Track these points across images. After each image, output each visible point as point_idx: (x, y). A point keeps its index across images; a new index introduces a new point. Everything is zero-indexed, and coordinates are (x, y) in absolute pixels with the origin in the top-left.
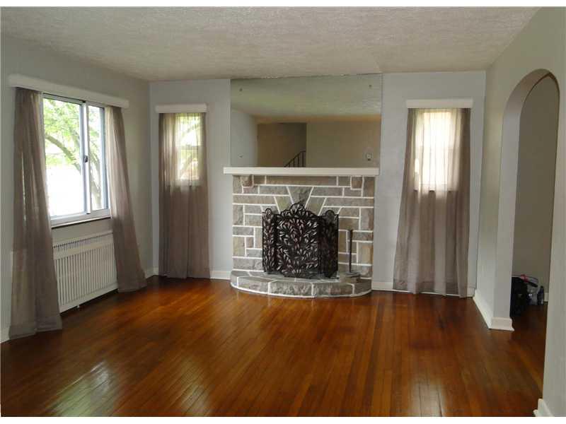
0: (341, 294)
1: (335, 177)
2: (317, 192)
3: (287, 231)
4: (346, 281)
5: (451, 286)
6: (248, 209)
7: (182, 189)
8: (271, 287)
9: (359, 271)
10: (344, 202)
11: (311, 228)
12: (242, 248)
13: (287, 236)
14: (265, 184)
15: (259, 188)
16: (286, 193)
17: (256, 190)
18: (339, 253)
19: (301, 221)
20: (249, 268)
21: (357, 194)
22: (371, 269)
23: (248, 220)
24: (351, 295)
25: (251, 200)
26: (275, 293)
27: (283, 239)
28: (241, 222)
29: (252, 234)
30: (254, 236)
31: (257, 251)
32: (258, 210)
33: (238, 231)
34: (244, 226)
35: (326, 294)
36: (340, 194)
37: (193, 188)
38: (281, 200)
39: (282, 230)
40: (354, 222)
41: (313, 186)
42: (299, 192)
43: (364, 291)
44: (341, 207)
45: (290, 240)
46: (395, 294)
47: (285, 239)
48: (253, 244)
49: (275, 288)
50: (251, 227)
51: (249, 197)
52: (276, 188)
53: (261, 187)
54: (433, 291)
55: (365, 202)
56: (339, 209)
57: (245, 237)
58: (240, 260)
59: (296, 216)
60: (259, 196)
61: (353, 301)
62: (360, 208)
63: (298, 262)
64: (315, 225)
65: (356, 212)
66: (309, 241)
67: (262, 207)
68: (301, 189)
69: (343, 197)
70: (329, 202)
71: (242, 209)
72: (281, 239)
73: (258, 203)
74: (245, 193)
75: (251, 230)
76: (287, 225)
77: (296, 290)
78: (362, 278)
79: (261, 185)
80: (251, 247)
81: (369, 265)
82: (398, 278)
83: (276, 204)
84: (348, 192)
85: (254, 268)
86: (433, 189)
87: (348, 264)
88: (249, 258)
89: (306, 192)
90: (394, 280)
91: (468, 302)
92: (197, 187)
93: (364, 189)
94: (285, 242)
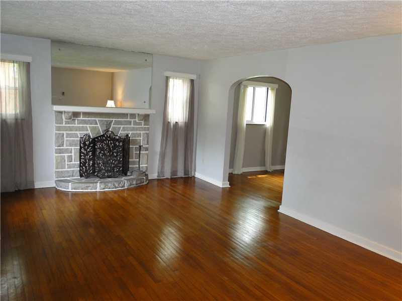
0: (140, 183)
1: (127, 114)
2: (116, 123)
3: (102, 149)
4: (139, 176)
5: (186, 171)
6: (68, 135)
7: (9, 121)
8: (100, 186)
9: (144, 170)
10: (133, 129)
11: (119, 146)
12: (64, 163)
13: (102, 152)
14: (81, 118)
15: (76, 121)
16: (97, 124)
17: (75, 122)
18: (130, 160)
19: (112, 142)
20: (69, 177)
21: (140, 124)
22: (147, 167)
23: (68, 143)
24: (143, 184)
25: (71, 129)
26: (103, 189)
27: (99, 155)
28: (63, 145)
29: (71, 152)
30: (73, 154)
31: (75, 164)
32: (76, 136)
33: (60, 151)
34: (65, 147)
35: (133, 185)
36: (131, 125)
37: (19, 121)
38: (93, 129)
39: (99, 149)
40: (139, 141)
41: (114, 120)
42: (106, 123)
44: (131, 132)
45: (104, 154)
46: (158, 180)
47: (101, 154)
48: (72, 159)
49: (103, 186)
50: (70, 148)
51: (69, 127)
52: (89, 120)
53: (78, 120)
54: (176, 176)
55: (145, 129)
56: (130, 133)
57: (66, 155)
58: (62, 172)
59: (109, 139)
60: (76, 127)
62: (142, 132)
63: (109, 168)
64: (121, 144)
65: (139, 135)
66: (117, 154)
67: (80, 134)
68: (107, 121)
70: (124, 129)
71: (63, 135)
72: (98, 154)
73: (76, 131)
74: (65, 124)
75: (70, 150)
76: (102, 145)
77: (117, 185)
79: (79, 118)
80: (70, 162)
81: (146, 165)
82: (159, 171)
83: (89, 131)
84: (135, 123)
85: (73, 176)
86: (177, 121)
87: (138, 166)
88: (69, 169)
89: (110, 123)
90: (158, 172)
91: (193, 178)
92: (22, 120)
93: (144, 122)
94: (101, 156)
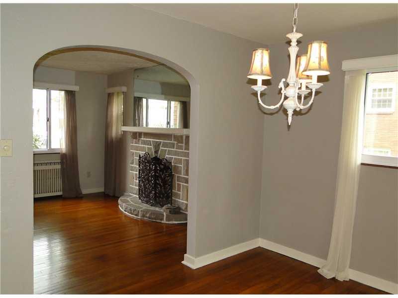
0: (155, 219)
1: (172, 135)
2: (164, 145)
6: (136, 155)
9: (181, 206)
10: (176, 153)
12: (133, 180)
16: (151, 145)
21: (181, 148)
23: (136, 162)
24: (162, 222)
25: (137, 148)
28: (133, 163)
29: (137, 171)
33: (132, 169)
35: (146, 217)
38: (149, 149)
40: (180, 169)
41: (163, 141)
43: (175, 221)
44: (174, 157)
50: (137, 166)
55: (185, 154)
57: (135, 173)
58: (132, 187)
60: (140, 146)
61: (164, 227)
62: (183, 158)
68: (157, 143)
69: (175, 149)
70: (169, 153)
71: (133, 154)
74: (135, 144)
75: (137, 168)
78: (181, 211)
80: (136, 180)
81: (186, 202)
84: (177, 146)
88: (135, 187)
89: (159, 145)
93: (185, 144)
